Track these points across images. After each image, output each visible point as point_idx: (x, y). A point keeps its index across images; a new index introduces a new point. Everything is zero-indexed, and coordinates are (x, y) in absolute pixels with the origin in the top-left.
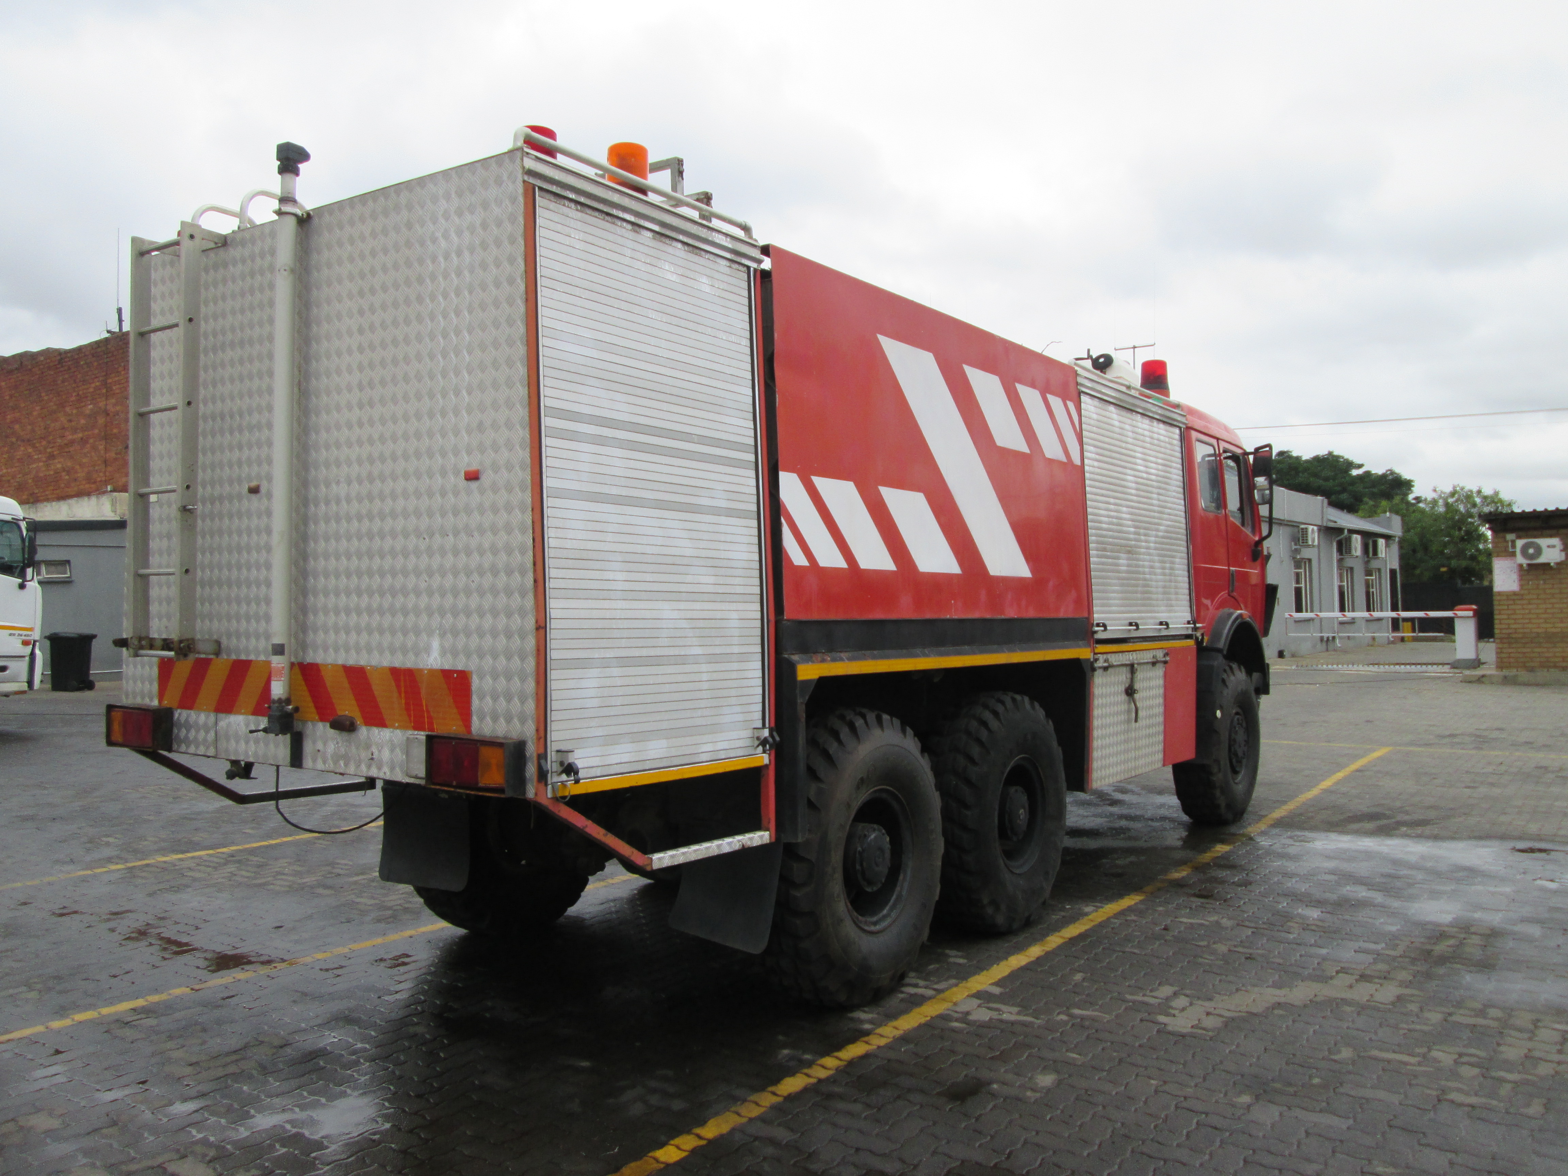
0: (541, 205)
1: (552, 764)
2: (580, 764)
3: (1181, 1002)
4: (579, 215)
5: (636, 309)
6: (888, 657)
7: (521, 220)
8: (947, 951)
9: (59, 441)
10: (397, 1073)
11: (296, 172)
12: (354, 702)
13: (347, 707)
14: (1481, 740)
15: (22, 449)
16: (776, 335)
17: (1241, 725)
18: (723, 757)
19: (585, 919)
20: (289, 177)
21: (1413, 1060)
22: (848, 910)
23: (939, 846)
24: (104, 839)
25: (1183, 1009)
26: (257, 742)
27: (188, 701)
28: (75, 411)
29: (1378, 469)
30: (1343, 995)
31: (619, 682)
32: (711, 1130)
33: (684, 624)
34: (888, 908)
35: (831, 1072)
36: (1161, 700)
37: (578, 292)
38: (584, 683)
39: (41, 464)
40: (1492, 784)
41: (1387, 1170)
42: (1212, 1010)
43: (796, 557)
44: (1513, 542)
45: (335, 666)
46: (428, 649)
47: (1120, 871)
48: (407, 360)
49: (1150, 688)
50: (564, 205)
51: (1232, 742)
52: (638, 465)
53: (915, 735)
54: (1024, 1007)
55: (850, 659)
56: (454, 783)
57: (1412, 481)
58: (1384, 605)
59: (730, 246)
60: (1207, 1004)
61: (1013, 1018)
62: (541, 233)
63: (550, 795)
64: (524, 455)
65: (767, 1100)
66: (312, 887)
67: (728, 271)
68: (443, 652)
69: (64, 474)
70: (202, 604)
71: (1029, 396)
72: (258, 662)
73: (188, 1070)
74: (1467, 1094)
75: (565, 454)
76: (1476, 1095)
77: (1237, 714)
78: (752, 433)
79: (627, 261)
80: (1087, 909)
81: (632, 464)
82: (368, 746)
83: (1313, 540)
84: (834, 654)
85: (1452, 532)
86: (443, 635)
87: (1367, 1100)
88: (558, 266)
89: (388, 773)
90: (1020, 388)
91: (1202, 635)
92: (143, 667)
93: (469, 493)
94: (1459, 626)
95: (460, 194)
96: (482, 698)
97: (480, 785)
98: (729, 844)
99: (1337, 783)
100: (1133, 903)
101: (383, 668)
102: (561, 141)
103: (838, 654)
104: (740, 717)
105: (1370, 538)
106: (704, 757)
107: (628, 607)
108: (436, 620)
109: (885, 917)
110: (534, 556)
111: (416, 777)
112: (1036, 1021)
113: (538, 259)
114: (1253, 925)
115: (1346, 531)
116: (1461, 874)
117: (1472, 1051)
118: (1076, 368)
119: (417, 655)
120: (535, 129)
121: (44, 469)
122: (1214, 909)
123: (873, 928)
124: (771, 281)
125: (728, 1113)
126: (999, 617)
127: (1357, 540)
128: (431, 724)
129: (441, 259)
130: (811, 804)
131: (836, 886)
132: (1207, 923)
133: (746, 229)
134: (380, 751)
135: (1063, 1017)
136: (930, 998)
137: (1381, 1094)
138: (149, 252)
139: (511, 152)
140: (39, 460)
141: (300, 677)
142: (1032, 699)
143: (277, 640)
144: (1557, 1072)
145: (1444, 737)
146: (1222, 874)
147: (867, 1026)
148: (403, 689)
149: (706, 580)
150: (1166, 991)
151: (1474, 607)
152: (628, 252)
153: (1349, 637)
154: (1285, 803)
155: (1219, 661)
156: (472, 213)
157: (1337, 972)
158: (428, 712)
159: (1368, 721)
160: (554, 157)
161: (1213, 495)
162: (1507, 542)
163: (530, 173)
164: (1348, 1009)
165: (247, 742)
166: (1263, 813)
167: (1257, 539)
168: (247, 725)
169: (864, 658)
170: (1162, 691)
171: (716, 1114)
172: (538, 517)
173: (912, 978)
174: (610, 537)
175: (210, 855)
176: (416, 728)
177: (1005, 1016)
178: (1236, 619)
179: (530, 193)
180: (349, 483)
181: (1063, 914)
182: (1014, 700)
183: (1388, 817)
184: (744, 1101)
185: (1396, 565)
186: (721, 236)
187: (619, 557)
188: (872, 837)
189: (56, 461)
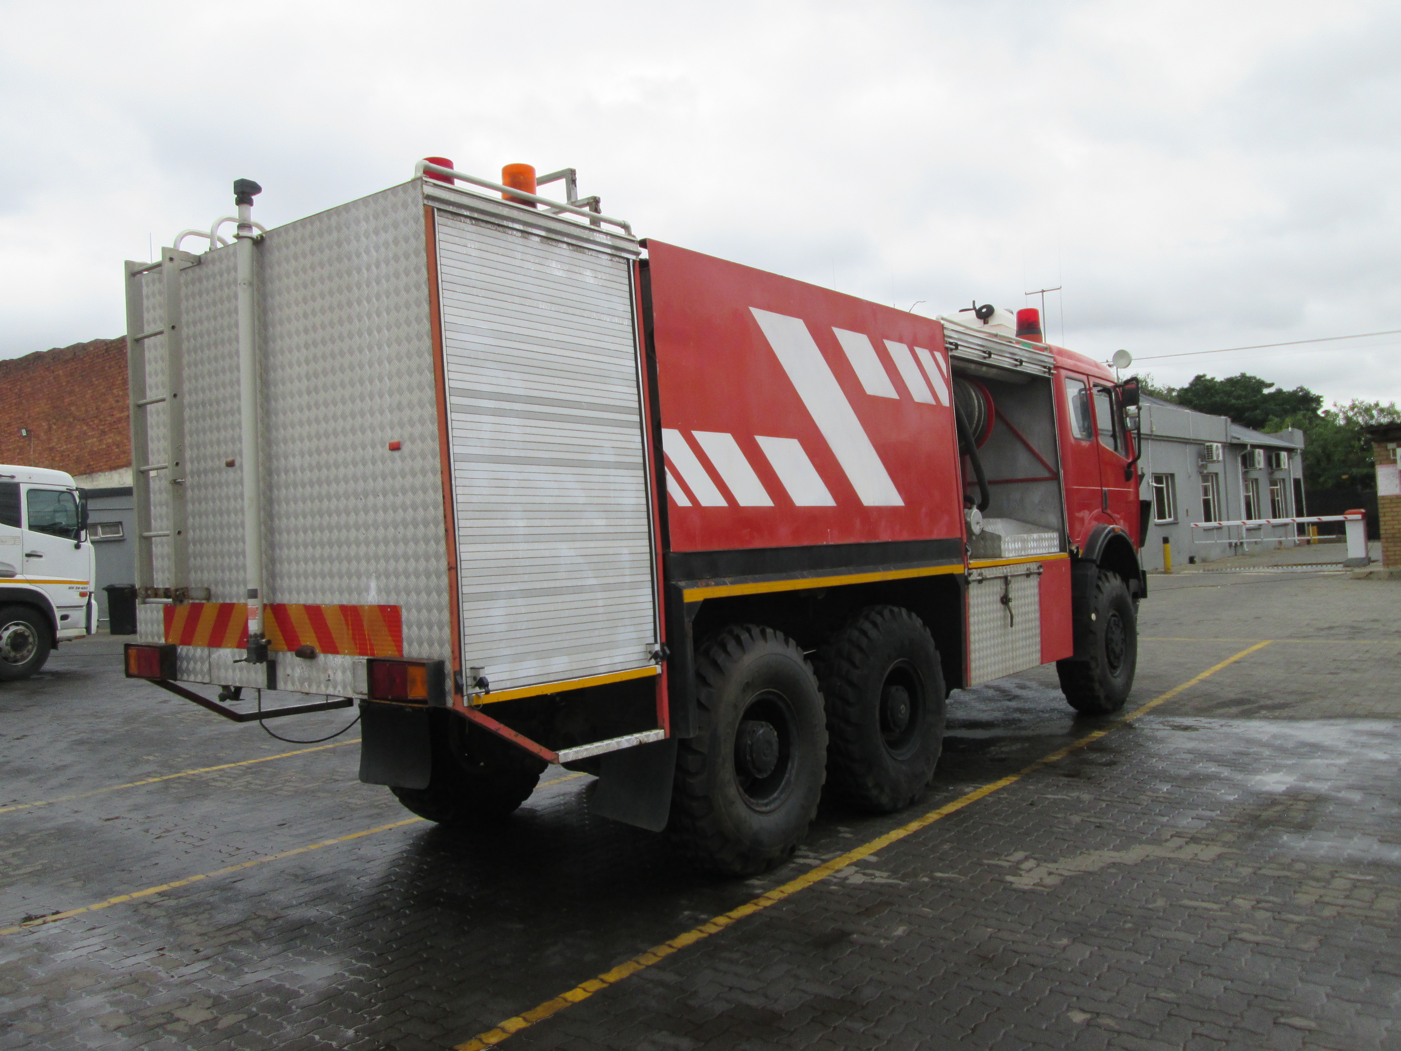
0: (440, 222)
1: (467, 679)
2: (490, 678)
3: (1031, 863)
4: (474, 228)
5: (528, 302)
6: (769, 580)
7: (423, 237)
8: (839, 828)
9: (109, 418)
10: (366, 937)
11: (250, 203)
12: (314, 635)
13: (309, 639)
14: (1355, 631)
15: (78, 427)
16: (655, 315)
17: (1118, 625)
18: (620, 668)
19: (537, 811)
20: (245, 207)
21: (1215, 906)
22: (740, 794)
23: (824, 739)
24: (145, 757)
25: (1030, 870)
26: (241, 669)
27: (187, 639)
28: (121, 393)
29: (1288, 387)
30: (1171, 855)
31: (523, 610)
32: (613, 976)
33: (580, 560)
34: (778, 792)
35: (721, 928)
36: (1037, 607)
37: (475, 291)
38: (493, 612)
39: (95, 440)
40: (1354, 670)
41: (1168, 995)
42: (1054, 871)
43: (680, 499)
44: (1394, 450)
45: (298, 605)
46: (367, 589)
47: (1003, 756)
48: (342, 353)
49: (1025, 597)
50: (461, 221)
51: (1108, 642)
52: (534, 431)
53: (798, 645)
54: (894, 872)
55: (733, 583)
56: (390, 697)
57: (1321, 397)
58: (1290, 512)
59: (610, 243)
60: (1050, 865)
61: (883, 881)
62: (440, 246)
63: (466, 704)
64: (433, 428)
65: (663, 951)
66: (313, 792)
67: (610, 264)
68: (379, 591)
69: (114, 447)
70: (195, 559)
71: (898, 351)
72: (239, 604)
73: (198, 939)
74: (1255, 933)
75: (469, 426)
76: (1264, 934)
77: (1114, 616)
78: (636, 398)
79: (518, 263)
80: (967, 790)
81: (528, 430)
82: (325, 670)
83: (1218, 456)
84: (718, 579)
85: (1353, 443)
86: (378, 578)
87: (1168, 940)
88: (456, 272)
89: (342, 691)
90: (888, 343)
91: (1077, 548)
92: (152, 611)
93: (393, 461)
94: (1349, 528)
95: (376, 217)
96: (410, 628)
97: (409, 698)
98: (627, 741)
99: (1215, 674)
100: (1008, 783)
101: (334, 606)
102: (458, 169)
103: (722, 579)
104: (634, 635)
105: (1272, 453)
106: (602, 670)
107: (529, 548)
108: (373, 565)
109: (775, 799)
110: (445, 510)
111: (362, 693)
112: (902, 883)
113: (439, 268)
114: (1108, 798)
115: (1249, 447)
116: (1305, 749)
117: (1271, 898)
118: (942, 322)
119: (359, 594)
120: (432, 160)
121: (97, 444)
122: (1077, 786)
123: (764, 809)
124: (649, 270)
125: (629, 962)
126: (874, 541)
127: (1260, 455)
128: (372, 649)
129: (364, 271)
130: (700, 705)
131: (727, 772)
132: (1068, 798)
133: (625, 227)
134: (335, 674)
135: (926, 879)
136: (816, 867)
137: (1181, 935)
138: (140, 272)
139: (413, 181)
140: (93, 437)
141: (271, 615)
142: (909, 610)
143: (251, 586)
144: (1339, 913)
145: (1322, 629)
146: (1093, 756)
147: (758, 891)
148: (350, 622)
149: (599, 523)
150: (1020, 855)
151: (1363, 511)
152: (519, 256)
153: (1256, 542)
154: (1163, 693)
155: (1093, 571)
156: (386, 232)
157: (1172, 836)
158: (370, 640)
159: (1256, 618)
160: (452, 183)
161: (1083, 425)
162: (1389, 451)
163: (428, 197)
164: (1171, 866)
165: (234, 670)
166: (1142, 703)
167: (1130, 460)
168: (233, 656)
169: (745, 582)
170: (1037, 599)
171: (620, 963)
172: (447, 477)
173: (803, 850)
174: (511, 491)
175: (231, 768)
176: (361, 654)
177: (877, 880)
178: (1109, 532)
179: (430, 214)
180: (303, 456)
181: (945, 794)
182: (892, 612)
183: (1254, 702)
184: (645, 952)
185: (1299, 475)
186: (601, 236)
187: (519, 507)
188: (761, 732)
189: (107, 437)
